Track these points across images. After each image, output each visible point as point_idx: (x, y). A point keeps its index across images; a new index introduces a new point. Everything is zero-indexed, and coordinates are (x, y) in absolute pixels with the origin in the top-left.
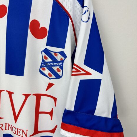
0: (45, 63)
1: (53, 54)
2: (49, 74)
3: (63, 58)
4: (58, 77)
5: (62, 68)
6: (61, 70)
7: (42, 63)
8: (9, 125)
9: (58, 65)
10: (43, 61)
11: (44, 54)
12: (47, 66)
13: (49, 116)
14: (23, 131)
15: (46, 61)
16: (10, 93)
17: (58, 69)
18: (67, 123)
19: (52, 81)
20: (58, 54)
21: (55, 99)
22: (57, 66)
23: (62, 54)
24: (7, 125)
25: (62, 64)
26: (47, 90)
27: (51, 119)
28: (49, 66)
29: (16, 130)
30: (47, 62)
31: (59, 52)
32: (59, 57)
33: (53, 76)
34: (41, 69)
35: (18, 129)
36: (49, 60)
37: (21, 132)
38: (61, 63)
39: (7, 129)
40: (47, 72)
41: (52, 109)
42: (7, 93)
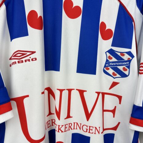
0: (109, 63)
1: (119, 54)
2: (113, 73)
3: (131, 58)
5: (129, 67)
6: (128, 69)
7: (106, 63)
8: (77, 123)
9: (125, 65)
10: (107, 60)
11: (108, 54)
12: (111, 66)
13: (111, 114)
14: (96, 128)
15: (111, 61)
16: (81, 92)
19: (116, 80)
20: (125, 54)
21: (120, 98)
22: (123, 65)
23: (130, 54)
25: (130, 64)
26: (110, 89)
27: (114, 117)
28: (114, 65)
29: (88, 128)
30: (111, 62)
31: (126, 52)
32: (126, 57)
33: (118, 76)
34: (105, 69)
35: (90, 127)
36: (114, 60)
37: (94, 129)
38: (128, 63)
39: (75, 128)
40: (111, 71)
41: (115, 107)
42: (78, 92)
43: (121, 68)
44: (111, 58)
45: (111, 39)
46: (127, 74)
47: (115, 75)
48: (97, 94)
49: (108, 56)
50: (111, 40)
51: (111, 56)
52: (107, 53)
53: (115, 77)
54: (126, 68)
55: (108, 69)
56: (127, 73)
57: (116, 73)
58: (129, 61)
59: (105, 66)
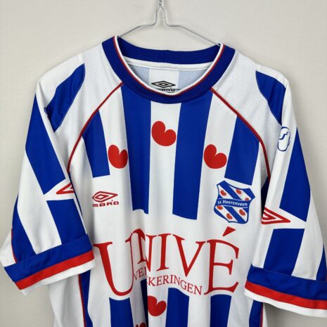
0: (222, 200)
1: (235, 190)
2: (228, 215)
3: (250, 199)
4: (241, 221)
5: (247, 210)
6: (246, 214)
7: (217, 200)
8: (175, 277)
9: (242, 206)
10: (219, 196)
11: (221, 188)
12: (224, 204)
13: (227, 269)
14: (196, 287)
15: (224, 197)
16: (179, 240)
17: (241, 211)
18: (254, 283)
19: (232, 225)
20: (242, 191)
21: (237, 250)
22: (239, 206)
23: (248, 192)
24: (173, 277)
25: (248, 206)
26: (224, 235)
27: (230, 273)
28: (228, 204)
29: (187, 285)
30: (225, 199)
31: (244, 190)
32: (244, 196)
33: (234, 219)
34: (216, 207)
35: (189, 284)
36: (228, 196)
37: (193, 288)
38: (246, 204)
39: (173, 281)
40: (224, 212)
41: (232, 261)
42: (174, 238)
43: (237, 210)
44: (224, 194)
45: (224, 168)
46: (246, 220)
47: (231, 218)
48: (198, 245)
49: (220, 190)
50: (223, 170)
51: (225, 191)
52: (219, 186)
53: (230, 220)
54: (244, 211)
55: (221, 208)
56: (245, 218)
57: (231, 215)
58: (248, 202)
59: (216, 204)
